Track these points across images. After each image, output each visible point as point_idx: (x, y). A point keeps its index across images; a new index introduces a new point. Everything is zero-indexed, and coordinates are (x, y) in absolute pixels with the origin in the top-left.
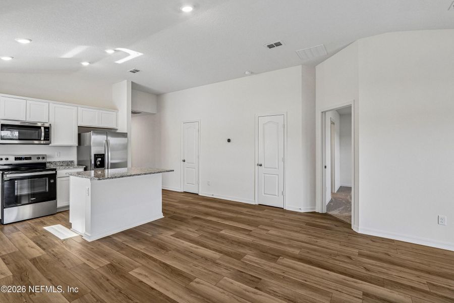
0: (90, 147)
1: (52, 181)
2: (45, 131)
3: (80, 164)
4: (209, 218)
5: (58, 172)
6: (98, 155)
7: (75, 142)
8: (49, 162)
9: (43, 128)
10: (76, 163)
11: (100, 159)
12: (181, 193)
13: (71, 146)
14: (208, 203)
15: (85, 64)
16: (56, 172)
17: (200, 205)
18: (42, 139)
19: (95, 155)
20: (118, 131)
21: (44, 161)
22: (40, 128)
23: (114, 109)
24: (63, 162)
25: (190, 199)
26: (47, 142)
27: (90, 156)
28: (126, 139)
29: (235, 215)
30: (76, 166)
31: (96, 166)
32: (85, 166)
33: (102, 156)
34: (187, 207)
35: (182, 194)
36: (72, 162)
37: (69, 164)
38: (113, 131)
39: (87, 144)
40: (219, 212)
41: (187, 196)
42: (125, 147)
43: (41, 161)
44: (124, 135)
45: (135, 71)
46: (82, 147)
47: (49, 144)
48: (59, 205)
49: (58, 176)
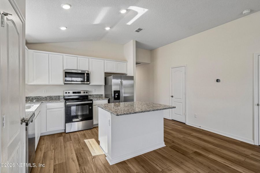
0: (111, 86)
1: (90, 108)
2: (87, 76)
3: (106, 97)
4: (211, 156)
5: (94, 102)
6: (116, 91)
7: (103, 83)
8: (90, 95)
9: (86, 74)
10: (104, 96)
11: (117, 94)
12: (170, 120)
13: (101, 86)
14: (200, 135)
15: (108, 29)
16: (93, 102)
17: (191, 135)
18: (86, 81)
19: (114, 91)
20: (127, 75)
21: (87, 94)
22: (84, 74)
23: (125, 61)
24: (97, 95)
25: (180, 127)
26: (88, 83)
27: (112, 92)
28: (133, 81)
29: (242, 159)
30: (104, 98)
31: (115, 99)
32: (108, 99)
33: (118, 92)
34: (182, 136)
35: (171, 122)
36: (102, 95)
37: (99, 97)
38: (124, 75)
39: (109, 84)
40: (218, 149)
41: (176, 124)
42: (132, 86)
43: (85, 94)
44: (132, 78)
45: (139, 30)
46: (107, 86)
47: (89, 84)
48: (94, 123)
49: (94, 104)
